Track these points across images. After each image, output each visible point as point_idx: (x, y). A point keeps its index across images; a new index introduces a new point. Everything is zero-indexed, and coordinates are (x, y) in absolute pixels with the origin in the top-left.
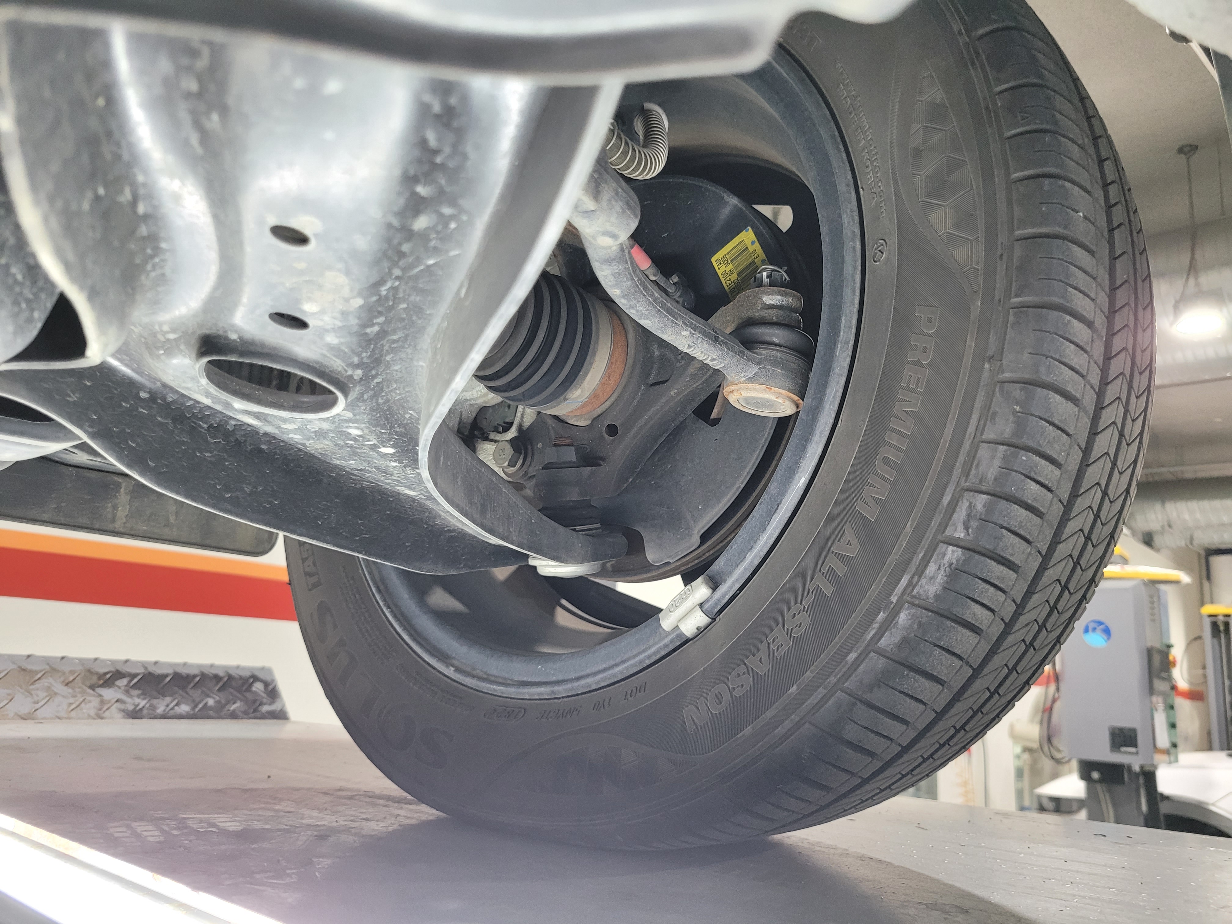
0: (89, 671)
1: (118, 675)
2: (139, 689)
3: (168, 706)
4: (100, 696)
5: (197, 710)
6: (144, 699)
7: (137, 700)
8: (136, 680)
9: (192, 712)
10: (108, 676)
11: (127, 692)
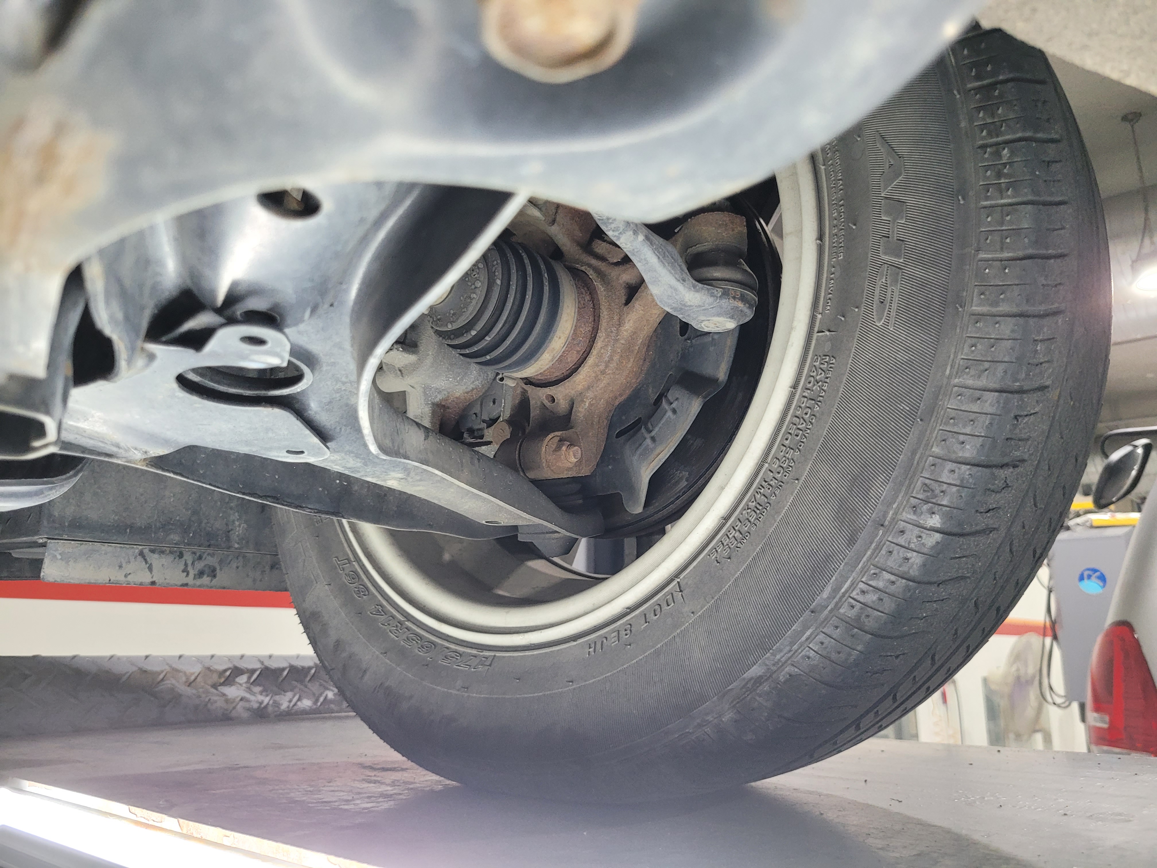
0: (208, 669)
1: (237, 671)
2: (260, 685)
3: (290, 701)
4: (224, 695)
5: (319, 704)
6: (267, 695)
7: (260, 698)
8: (255, 676)
9: (315, 707)
10: (228, 673)
11: (249, 690)
